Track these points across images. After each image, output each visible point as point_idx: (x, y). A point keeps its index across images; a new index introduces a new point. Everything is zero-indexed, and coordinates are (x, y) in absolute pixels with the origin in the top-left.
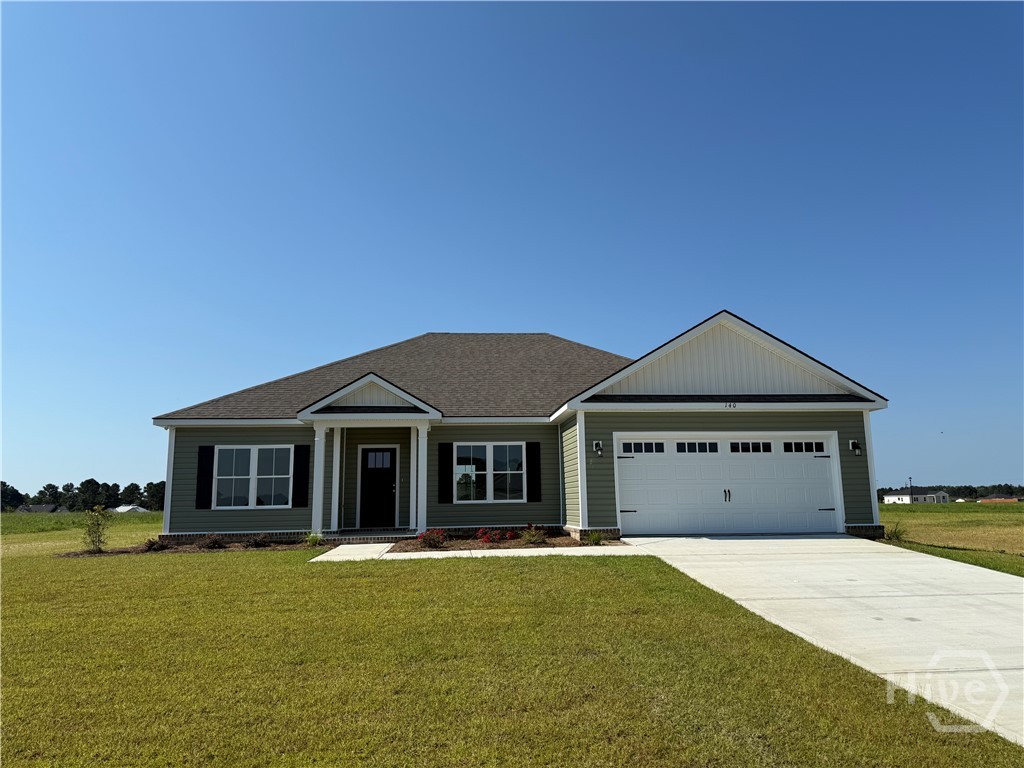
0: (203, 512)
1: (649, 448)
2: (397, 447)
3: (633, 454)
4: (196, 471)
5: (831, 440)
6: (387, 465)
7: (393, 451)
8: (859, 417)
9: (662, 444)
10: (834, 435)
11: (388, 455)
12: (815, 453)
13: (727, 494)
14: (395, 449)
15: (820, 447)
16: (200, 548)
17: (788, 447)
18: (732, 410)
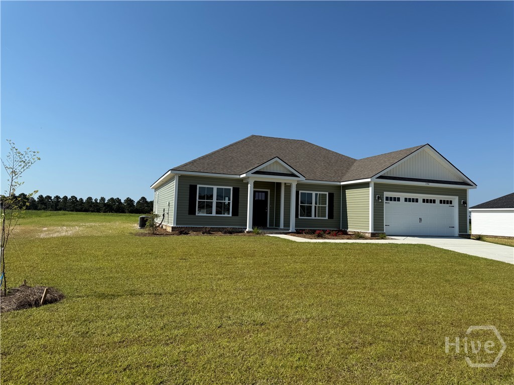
0: (192, 216)
1: (395, 199)
2: (269, 191)
3: (389, 202)
4: (188, 196)
5: (456, 200)
6: (263, 199)
7: (266, 193)
8: (465, 191)
9: (399, 198)
10: (457, 198)
11: (264, 194)
12: (449, 205)
13: (420, 219)
14: (267, 192)
15: (451, 202)
16: (203, 233)
17: (441, 202)
18: (428, 186)
